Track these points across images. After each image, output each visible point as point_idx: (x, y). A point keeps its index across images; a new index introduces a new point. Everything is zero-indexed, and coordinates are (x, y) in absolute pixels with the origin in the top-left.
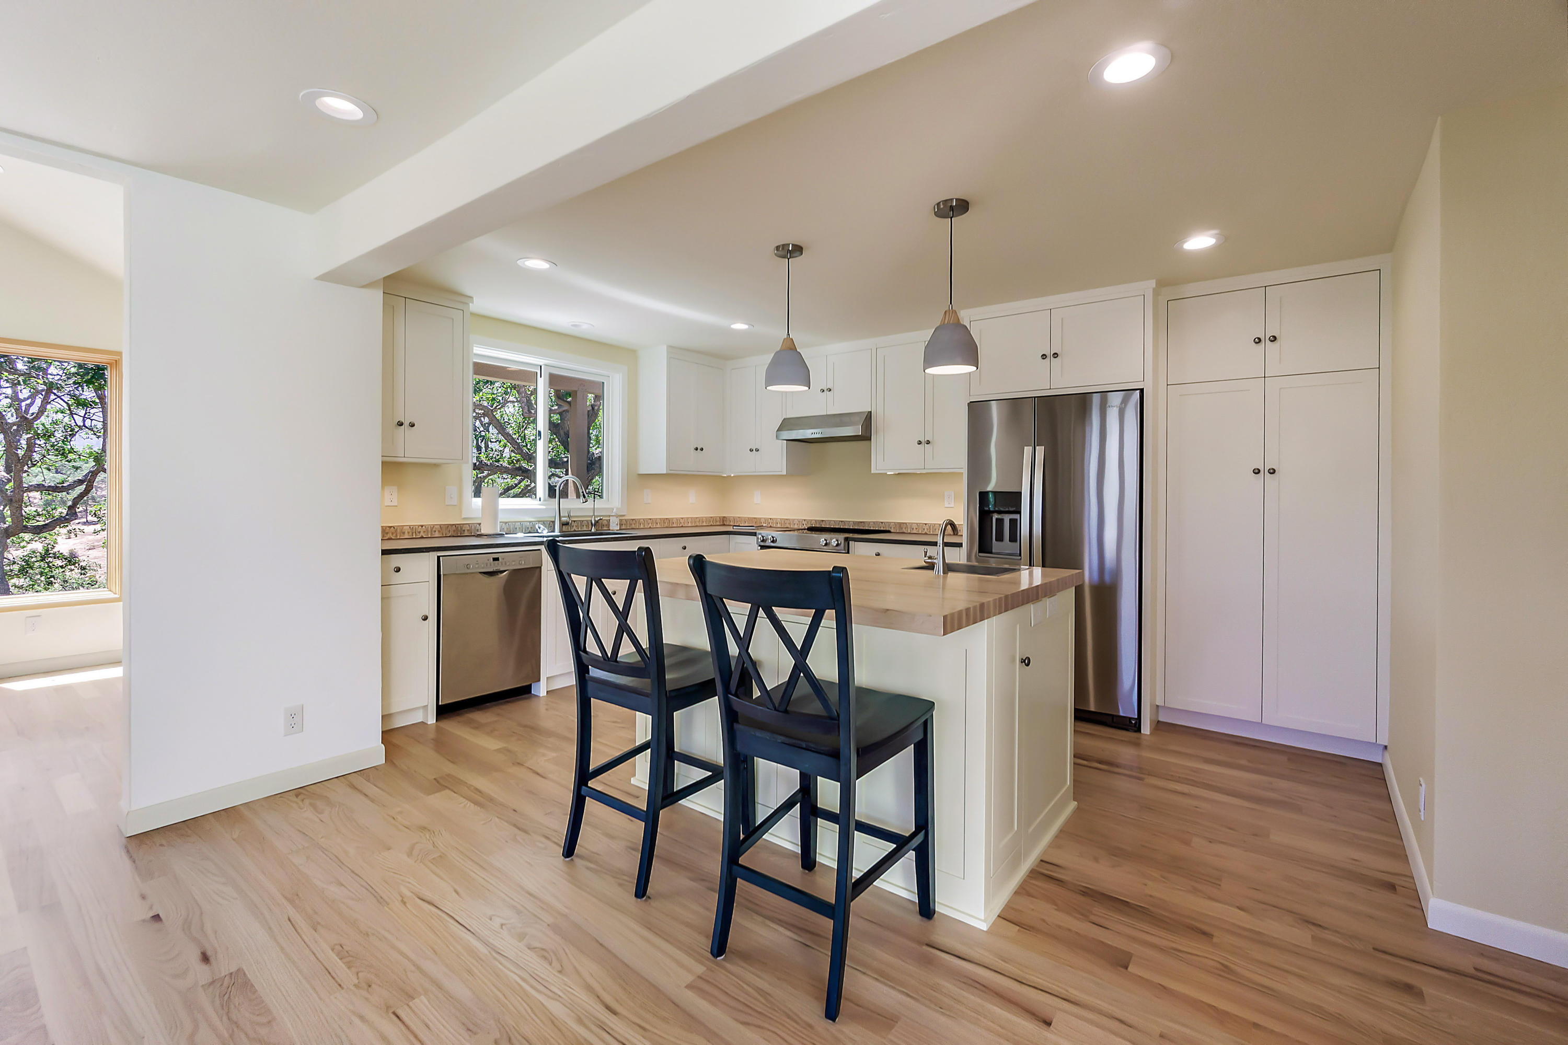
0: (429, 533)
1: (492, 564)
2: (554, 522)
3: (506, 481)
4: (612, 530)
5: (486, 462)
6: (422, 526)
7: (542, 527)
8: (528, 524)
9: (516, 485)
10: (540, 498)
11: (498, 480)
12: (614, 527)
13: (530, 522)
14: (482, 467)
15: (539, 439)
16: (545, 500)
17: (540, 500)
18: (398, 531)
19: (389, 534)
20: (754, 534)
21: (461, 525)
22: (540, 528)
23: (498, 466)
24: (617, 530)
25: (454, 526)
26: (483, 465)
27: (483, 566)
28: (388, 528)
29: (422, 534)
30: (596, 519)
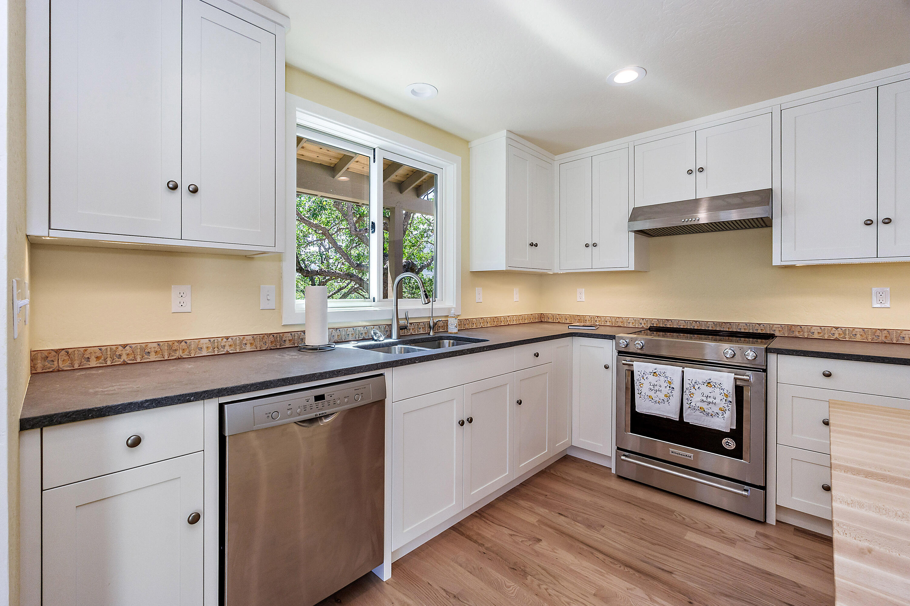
0: (238, 347)
1: (314, 406)
2: (390, 326)
3: (340, 284)
4: (451, 333)
5: (325, 269)
6: (227, 338)
7: (379, 333)
8: (362, 329)
9: (346, 287)
10: (374, 298)
11: (335, 284)
12: (453, 329)
13: (364, 327)
14: (323, 273)
15: (372, 232)
16: (379, 301)
17: (374, 301)
18: (193, 346)
19: (178, 352)
20: (612, 337)
21: (281, 334)
22: (375, 334)
23: (333, 272)
24: (455, 333)
25: (271, 336)
26: (323, 272)
27: (299, 410)
28: (176, 344)
29: (227, 348)
30: (435, 321)
